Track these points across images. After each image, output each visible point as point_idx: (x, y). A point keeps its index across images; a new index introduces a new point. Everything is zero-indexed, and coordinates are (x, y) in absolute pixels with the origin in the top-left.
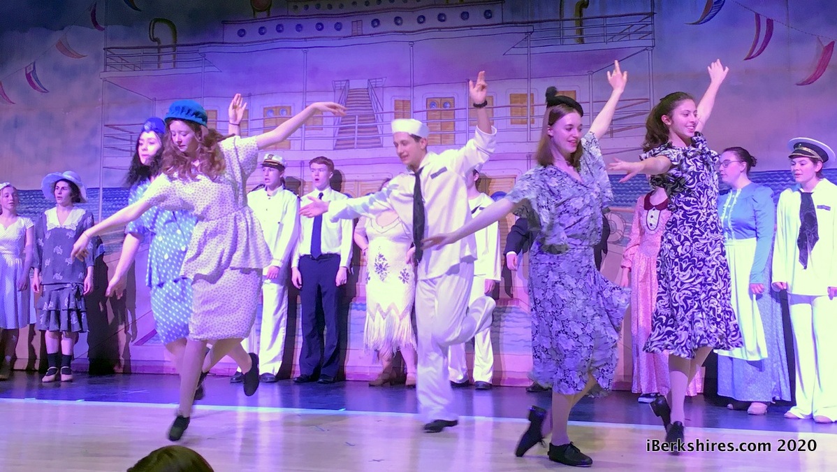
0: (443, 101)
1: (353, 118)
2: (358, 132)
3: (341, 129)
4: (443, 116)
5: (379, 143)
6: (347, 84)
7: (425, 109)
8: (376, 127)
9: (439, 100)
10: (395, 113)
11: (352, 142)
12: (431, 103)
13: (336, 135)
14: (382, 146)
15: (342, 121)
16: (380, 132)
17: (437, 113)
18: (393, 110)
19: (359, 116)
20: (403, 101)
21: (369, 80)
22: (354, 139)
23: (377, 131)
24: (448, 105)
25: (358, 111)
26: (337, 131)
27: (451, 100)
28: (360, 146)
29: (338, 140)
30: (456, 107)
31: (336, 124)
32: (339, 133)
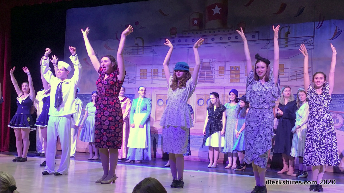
0: (236, 67)
1: (204, 73)
2: (206, 77)
4: (236, 73)
5: (213, 81)
7: (230, 70)
11: (203, 81)
12: (232, 68)
14: (214, 83)
16: (214, 78)
17: (234, 71)
18: (218, 70)
19: (207, 72)
20: (222, 67)
21: (210, 59)
23: (212, 77)
24: (238, 69)
25: (206, 70)
27: (239, 67)
28: (207, 82)
30: (241, 69)
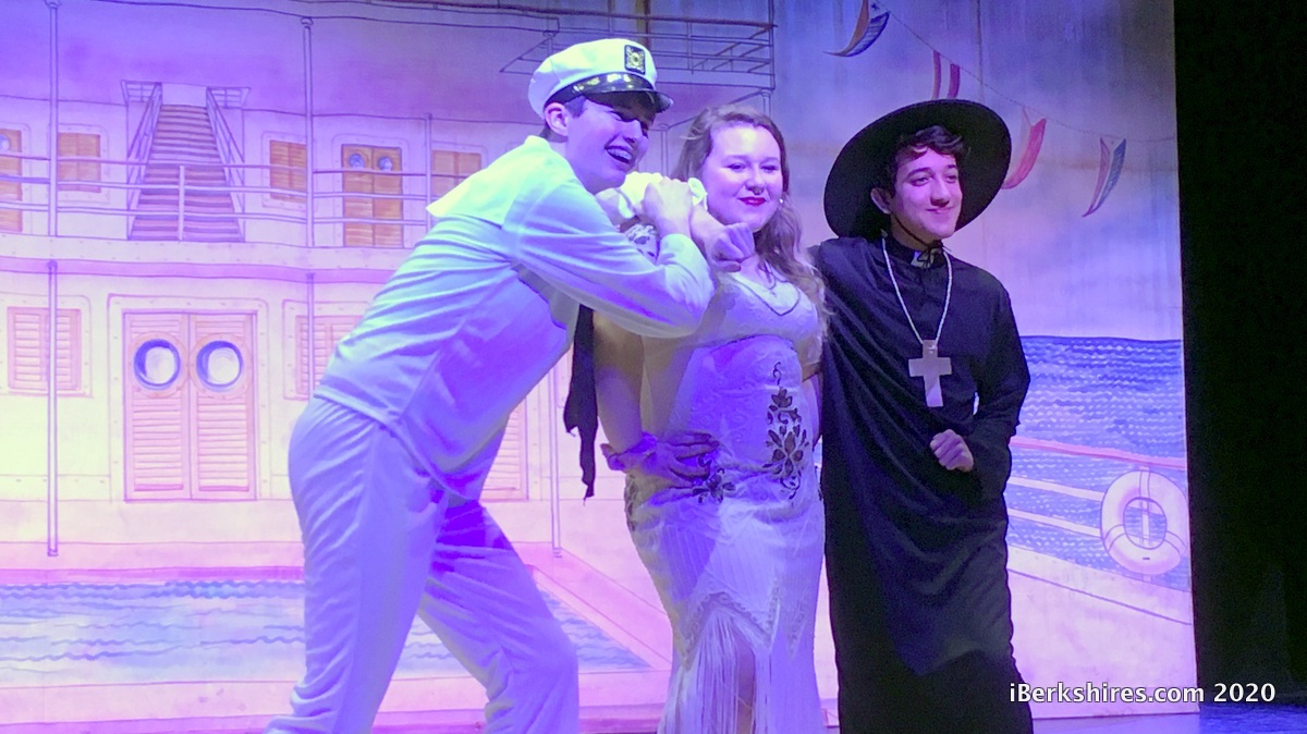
0: (378, 154)
1: (174, 172)
2: (186, 204)
3: (145, 192)
4: (377, 187)
5: (236, 232)
6: (157, 93)
7: (338, 166)
8: (228, 195)
9: (368, 152)
10: (271, 168)
11: (171, 224)
12: (351, 155)
13: (133, 206)
14: (241, 240)
15: (147, 176)
16: (238, 209)
17: (365, 179)
18: (268, 163)
19: (189, 168)
20: (290, 145)
21: (209, 89)
22: (176, 218)
23: (230, 205)
24: (389, 164)
25: (183, 157)
26: (136, 199)
27: (393, 154)
28: (192, 235)
29: (138, 218)
30: (406, 170)
31: (133, 180)
32: (141, 202)
